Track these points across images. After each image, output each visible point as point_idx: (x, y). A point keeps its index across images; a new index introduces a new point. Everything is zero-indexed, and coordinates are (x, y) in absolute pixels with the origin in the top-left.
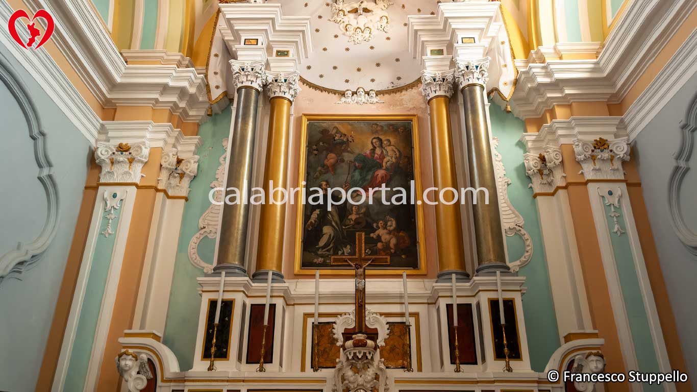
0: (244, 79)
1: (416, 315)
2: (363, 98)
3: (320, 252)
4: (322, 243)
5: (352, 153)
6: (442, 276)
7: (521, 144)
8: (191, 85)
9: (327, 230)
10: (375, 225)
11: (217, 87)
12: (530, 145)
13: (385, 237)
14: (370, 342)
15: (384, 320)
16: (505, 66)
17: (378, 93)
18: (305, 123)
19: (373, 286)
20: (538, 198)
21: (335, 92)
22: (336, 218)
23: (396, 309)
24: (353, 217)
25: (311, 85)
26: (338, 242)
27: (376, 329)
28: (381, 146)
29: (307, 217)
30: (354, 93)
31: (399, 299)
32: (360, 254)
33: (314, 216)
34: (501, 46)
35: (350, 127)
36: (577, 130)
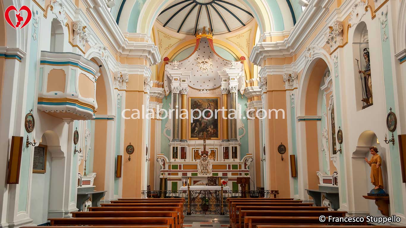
0: (175, 91)
1: (217, 148)
2: (205, 91)
3: (195, 134)
4: (195, 132)
5: (203, 108)
6: (223, 141)
7: (246, 105)
8: (161, 91)
9: (197, 128)
10: (208, 127)
11: (167, 91)
12: (248, 105)
13: (210, 130)
14: (207, 156)
15: (210, 149)
16: (243, 84)
17: (209, 90)
18: (190, 99)
19: (208, 142)
20: (248, 120)
21: (198, 90)
22: (199, 125)
23: (213, 147)
24: (203, 125)
25: (191, 88)
26: (199, 132)
27: (208, 151)
28: (210, 106)
29: (192, 125)
30: (203, 90)
31: (213, 145)
32: (205, 137)
33: (193, 125)
34: (243, 78)
35: (202, 101)
36: (258, 104)
